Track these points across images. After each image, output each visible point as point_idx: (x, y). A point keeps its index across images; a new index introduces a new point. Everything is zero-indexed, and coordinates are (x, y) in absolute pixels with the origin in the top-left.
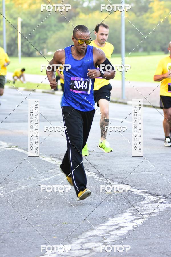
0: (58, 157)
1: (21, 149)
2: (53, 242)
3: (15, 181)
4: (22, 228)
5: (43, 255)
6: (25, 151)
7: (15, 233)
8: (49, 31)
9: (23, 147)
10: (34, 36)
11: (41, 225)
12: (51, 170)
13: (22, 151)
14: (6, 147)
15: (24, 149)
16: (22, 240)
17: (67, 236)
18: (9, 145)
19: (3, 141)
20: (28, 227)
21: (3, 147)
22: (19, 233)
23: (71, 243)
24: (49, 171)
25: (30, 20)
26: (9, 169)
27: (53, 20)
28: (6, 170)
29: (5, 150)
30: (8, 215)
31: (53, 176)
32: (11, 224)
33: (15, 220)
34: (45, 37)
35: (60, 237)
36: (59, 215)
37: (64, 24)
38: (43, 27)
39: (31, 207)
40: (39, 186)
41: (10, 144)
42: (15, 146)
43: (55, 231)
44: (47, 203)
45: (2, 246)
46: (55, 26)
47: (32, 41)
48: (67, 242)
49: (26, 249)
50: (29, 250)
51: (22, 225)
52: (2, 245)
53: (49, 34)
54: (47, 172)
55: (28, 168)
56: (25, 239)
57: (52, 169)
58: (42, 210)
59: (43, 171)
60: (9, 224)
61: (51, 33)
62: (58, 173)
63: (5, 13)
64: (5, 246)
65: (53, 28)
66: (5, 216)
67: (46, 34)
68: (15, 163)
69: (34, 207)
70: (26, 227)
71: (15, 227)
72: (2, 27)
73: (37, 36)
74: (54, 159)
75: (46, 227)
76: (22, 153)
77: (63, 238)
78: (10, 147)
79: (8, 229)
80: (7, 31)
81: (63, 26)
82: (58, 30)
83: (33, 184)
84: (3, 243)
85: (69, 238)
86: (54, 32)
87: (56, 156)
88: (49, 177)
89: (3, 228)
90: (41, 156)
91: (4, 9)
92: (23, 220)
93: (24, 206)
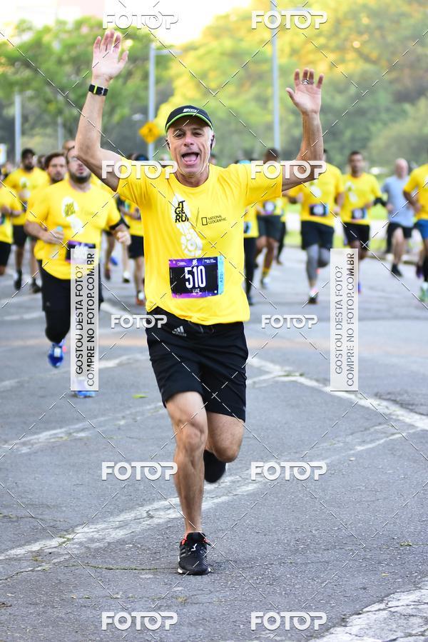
0: (393, 398)
1: (311, 379)
2: (381, 585)
3: (299, 449)
4: (313, 554)
5: (360, 614)
6: (321, 385)
7: (297, 564)
8: (374, 121)
9: (315, 377)
10: (342, 133)
11: (353, 548)
12: (377, 428)
13: (313, 384)
14: (280, 376)
15: (317, 380)
16: (313, 579)
17: (411, 573)
18: (285, 371)
19: (273, 361)
20: (326, 552)
21: (272, 376)
22: (306, 564)
23: (420, 588)
24: (372, 430)
25: (333, 98)
26: (286, 423)
27: (384, 98)
28: (279, 426)
29: (277, 382)
30: (281, 525)
31: (382, 441)
32: (289, 545)
33: (298, 536)
34: (365, 134)
35: (396, 574)
36: (395, 526)
37: (407, 107)
38: (361, 113)
39: (332, 508)
40: (350, 462)
41: (287, 368)
42: (297, 374)
43: (385, 560)
44: (368, 499)
45: (269, 593)
46: (388, 110)
47: (336, 144)
48: (411, 586)
49: (322, 600)
50: (328, 603)
51: (312, 546)
52: (268, 590)
53: (373, 128)
54: (368, 432)
55: (328, 421)
56: (318, 578)
57: (380, 424)
58: (356, 514)
59: (361, 429)
60: (284, 544)
61: (380, 125)
62: (393, 434)
63: (278, 82)
64: (274, 592)
65: (384, 116)
66: (275, 526)
67: (368, 129)
68: (297, 410)
69: (339, 507)
70: (321, 552)
71: (297, 550)
72: (271, 113)
73: (348, 134)
74: (385, 403)
75: (365, 551)
76: (313, 389)
77: (401, 577)
78: (287, 376)
79: (282, 556)
80: (282, 121)
81: (404, 113)
82: (394, 120)
83: (337, 457)
84: (270, 585)
85: (416, 576)
86: (385, 124)
87: (388, 397)
88: (372, 441)
89: (271, 552)
90: (356, 396)
91: (276, 73)
92: (314, 536)
93: (316, 504)
